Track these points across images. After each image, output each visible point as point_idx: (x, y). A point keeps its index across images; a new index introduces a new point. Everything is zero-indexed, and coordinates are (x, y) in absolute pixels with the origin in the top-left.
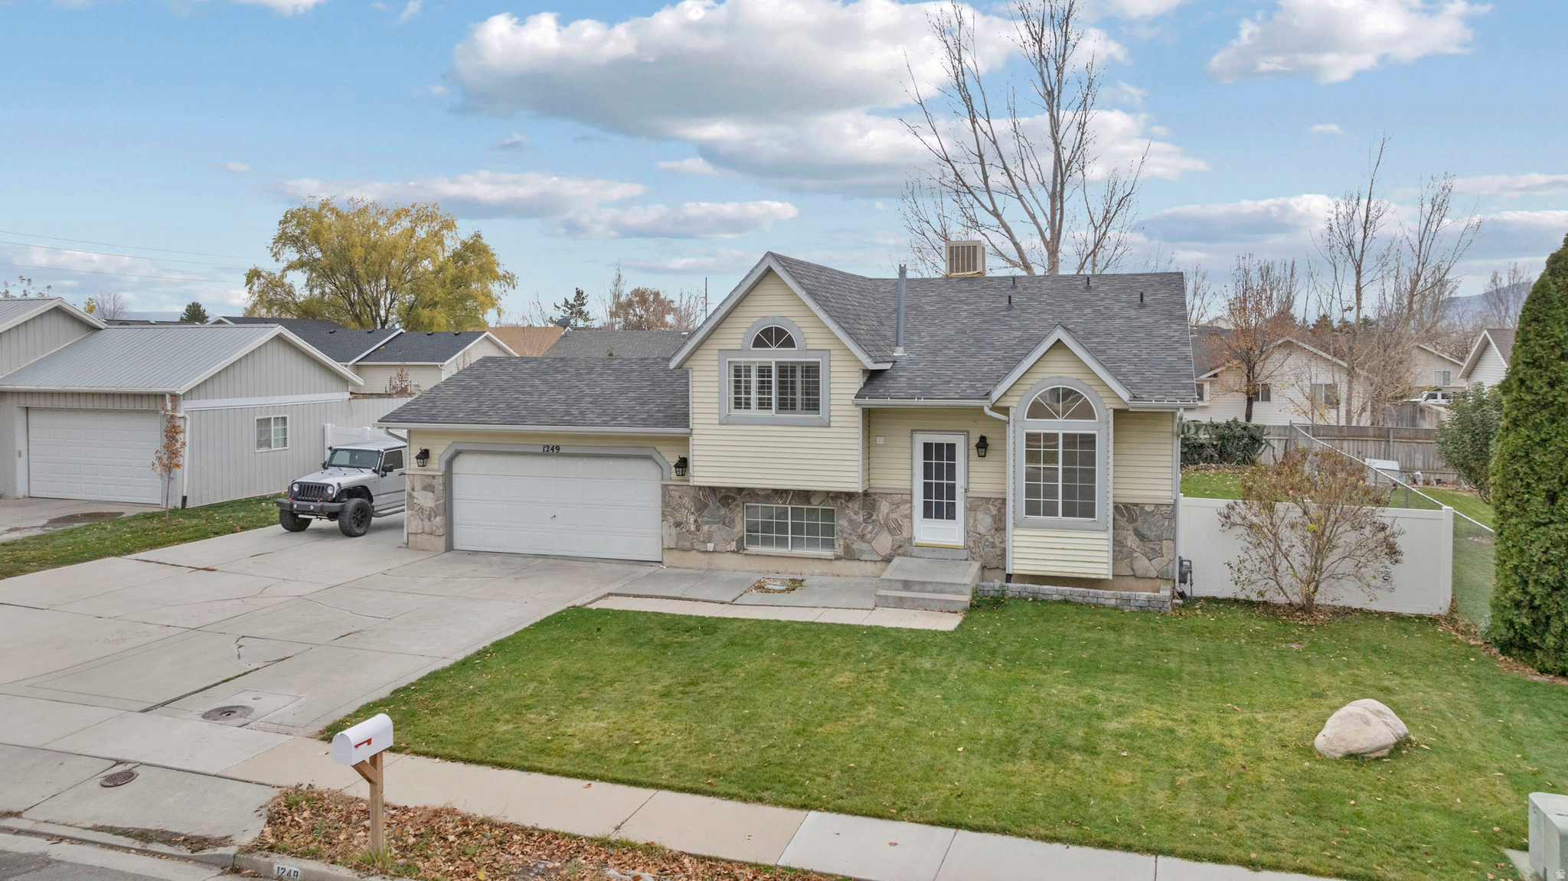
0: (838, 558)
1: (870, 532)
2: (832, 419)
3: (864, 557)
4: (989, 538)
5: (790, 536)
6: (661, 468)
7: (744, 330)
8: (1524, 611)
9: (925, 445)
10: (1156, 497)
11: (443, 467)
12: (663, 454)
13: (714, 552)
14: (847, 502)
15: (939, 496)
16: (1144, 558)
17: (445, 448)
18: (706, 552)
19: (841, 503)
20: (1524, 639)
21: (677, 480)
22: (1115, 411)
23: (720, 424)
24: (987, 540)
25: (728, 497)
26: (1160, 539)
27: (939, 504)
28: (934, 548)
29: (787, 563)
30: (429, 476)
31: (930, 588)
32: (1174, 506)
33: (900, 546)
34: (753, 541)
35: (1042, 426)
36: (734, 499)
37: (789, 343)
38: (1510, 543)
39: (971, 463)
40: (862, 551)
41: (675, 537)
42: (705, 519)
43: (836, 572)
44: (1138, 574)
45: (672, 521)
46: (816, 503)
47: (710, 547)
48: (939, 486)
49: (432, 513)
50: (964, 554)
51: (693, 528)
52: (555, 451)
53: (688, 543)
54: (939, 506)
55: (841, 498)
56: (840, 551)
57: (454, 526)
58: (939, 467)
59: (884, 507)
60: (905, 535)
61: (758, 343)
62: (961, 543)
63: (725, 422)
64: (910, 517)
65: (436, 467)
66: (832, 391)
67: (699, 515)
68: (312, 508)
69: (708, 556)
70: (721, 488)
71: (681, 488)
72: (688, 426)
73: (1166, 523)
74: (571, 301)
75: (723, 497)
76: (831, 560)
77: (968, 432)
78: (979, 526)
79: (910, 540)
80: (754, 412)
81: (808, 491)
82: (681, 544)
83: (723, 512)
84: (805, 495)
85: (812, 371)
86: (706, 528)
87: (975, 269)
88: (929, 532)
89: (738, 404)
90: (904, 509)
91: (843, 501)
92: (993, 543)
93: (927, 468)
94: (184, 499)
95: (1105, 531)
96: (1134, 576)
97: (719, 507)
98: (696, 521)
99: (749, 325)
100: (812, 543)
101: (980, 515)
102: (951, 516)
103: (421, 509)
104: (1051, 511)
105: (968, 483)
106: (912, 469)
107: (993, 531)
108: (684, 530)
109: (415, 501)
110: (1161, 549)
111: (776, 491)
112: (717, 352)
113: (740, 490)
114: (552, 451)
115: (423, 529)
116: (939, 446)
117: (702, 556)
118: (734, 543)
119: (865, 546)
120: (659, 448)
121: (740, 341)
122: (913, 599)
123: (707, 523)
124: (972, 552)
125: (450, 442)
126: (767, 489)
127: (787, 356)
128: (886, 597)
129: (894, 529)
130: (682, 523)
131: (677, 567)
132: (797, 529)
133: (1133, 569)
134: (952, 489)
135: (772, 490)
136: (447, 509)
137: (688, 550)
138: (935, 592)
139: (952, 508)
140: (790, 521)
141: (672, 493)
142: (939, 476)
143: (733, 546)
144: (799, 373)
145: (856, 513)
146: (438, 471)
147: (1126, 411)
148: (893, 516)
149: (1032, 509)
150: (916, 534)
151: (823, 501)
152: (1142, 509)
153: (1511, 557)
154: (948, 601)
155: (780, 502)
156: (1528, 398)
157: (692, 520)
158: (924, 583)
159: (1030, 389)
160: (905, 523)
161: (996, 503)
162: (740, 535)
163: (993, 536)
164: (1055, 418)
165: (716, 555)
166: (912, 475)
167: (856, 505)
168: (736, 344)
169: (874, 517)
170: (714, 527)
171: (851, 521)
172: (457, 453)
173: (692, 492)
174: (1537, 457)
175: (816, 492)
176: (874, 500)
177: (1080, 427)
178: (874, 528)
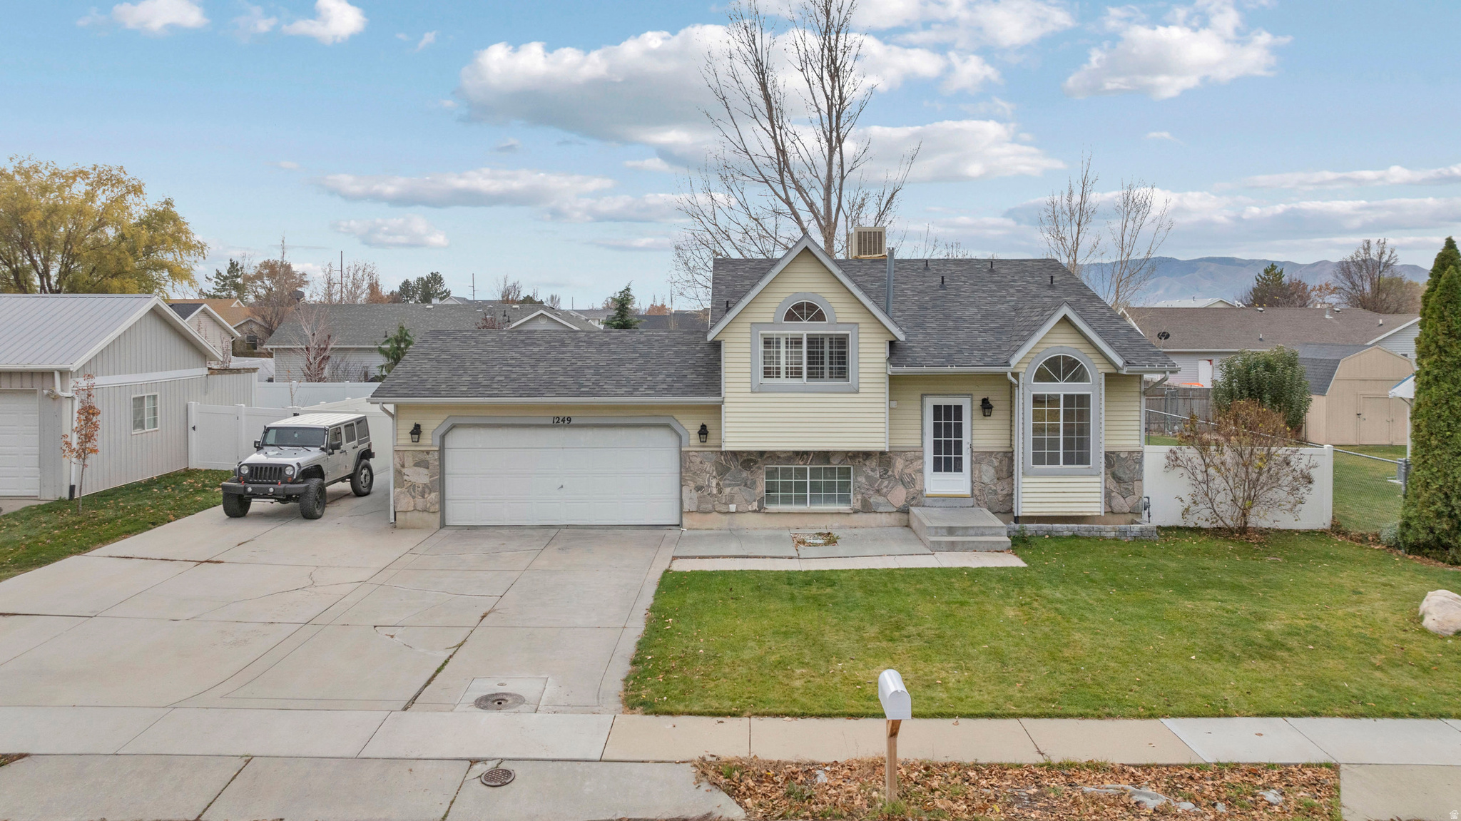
0: (856, 512)
1: (886, 487)
2: (861, 385)
3: (881, 509)
4: (992, 486)
5: (808, 493)
6: (680, 437)
7: (777, 305)
8: (1445, 519)
9: (935, 407)
10: (1127, 446)
11: (437, 442)
12: (682, 422)
13: (737, 512)
14: (864, 460)
15: (948, 451)
16: (1120, 497)
17: (441, 422)
18: (729, 513)
19: (859, 462)
20: (1439, 540)
21: (698, 446)
22: (1107, 375)
23: (752, 392)
24: (990, 489)
25: (749, 460)
26: (1133, 480)
27: (947, 459)
28: (944, 498)
29: (806, 519)
30: (423, 451)
31: (972, 532)
32: (1141, 452)
33: (913, 498)
34: (771, 500)
35: (1047, 389)
36: (756, 462)
37: (820, 316)
38: (1435, 470)
39: (974, 422)
40: (878, 504)
41: (696, 501)
42: (727, 482)
43: (853, 525)
44: (1115, 511)
45: (692, 485)
46: (835, 463)
47: (733, 508)
48: (948, 444)
49: (427, 490)
50: (971, 501)
51: (715, 491)
52: (566, 422)
53: (710, 506)
54: (948, 460)
55: (859, 457)
56: (858, 506)
57: (446, 502)
58: (948, 426)
59: (899, 464)
60: (918, 488)
61: (790, 316)
62: (968, 492)
63: (757, 390)
64: (921, 471)
65: (430, 442)
66: (861, 361)
67: (721, 480)
68: (271, 490)
69: (728, 517)
70: (743, 452)
71: (702, 453)
72: (720, 395)
73: (1137, 467)
74: (225, 273)
75: (745, 461)
76: (848, 514)
77: (972, 395)
78: (983, 477)
79: (921, 492)
80: (783, 380)
81: (828, 452)
82: (703, 506)
83: (745, 474)
84: (825, 456)
85: (841, 342)
86: (727, 490)
87: (880, 252)
88: (937, 484)
89: (768, 373)
90: (916, 465)
91: (861, 460)
92: (995, 490)
93: (937, 428)
94: (72, 488)
95: (1098, 475)
96: (1112, 512)
97: (741, 471)
98: (718, 484)
99: (781, 300)
100: (829, 499)
101: (984, 467)
102: (959, 469)
103: (414, 486)
104: (1053, 460)
105: (972, 439)
106: (922, 429)
107: (995, 480)
108: (705, 494)
109: (405, 477)
110: (1133, 489)
111: (797, 453)
112: (749, 325)
113: (762, 453)
114: (562, 422)
115: (414, 506)
116: (948, 408)
117: (723, 517)
118: (756, 503)
119: (881, 499)
120: (677, 417)
121: (772, 315)
122: (964, 542)
123: (729, 485)
124: (977, 499)
125: (445, 416)
126: (789, 452)
127: (818, 328)
128: (939, 543)
129: (907, 482)
130: (702, 487)
131: (697, 529)
132: (815, 487)
133: (1110, 507)
134: (959, 445)
135: (794, 452)
136: (439, 485)
137: (709, 512)
138: (976, 535)
139: (959, 461)
140: (808, 480)
141: (693, 459)
142: (948, 434)
143: (755, 506)
144: (827, 345)
145: (873, 470)
146: (432, 445)
147: (1117, 375)
148: (907, 471)
149: (1038, 459)
150: (927, 486)
151: (842, 460)
152: (1118, 456)
153: (1437, 478)
154: (994, 543)
155: (801, 463)
156: (1448, 360)
157: (714, 483)
158: (967, 528)
159: (1036, 357)
160: (917, 477)
161: (999, 456)
162: (761, 496)
163: (995, 485)
164: (1056, 381)
165: (737, 515)
166: (922, 434)
167: (873, 463)
168: (769, 318)
169: (890, 473)
170: (736, 489)
171: (868, 477)
172: (454, 427)
173: (714, 457)
174: (1456, 404)
175: (835, 453)
176: (889, 457)
177: (1076, 388)
178: (889, 483)
